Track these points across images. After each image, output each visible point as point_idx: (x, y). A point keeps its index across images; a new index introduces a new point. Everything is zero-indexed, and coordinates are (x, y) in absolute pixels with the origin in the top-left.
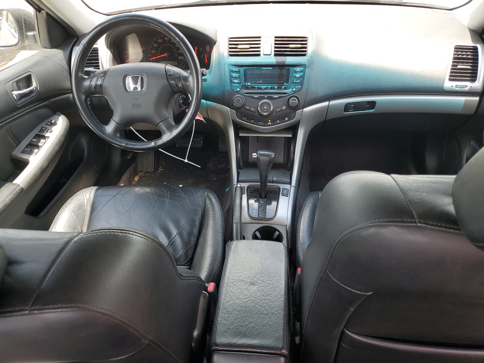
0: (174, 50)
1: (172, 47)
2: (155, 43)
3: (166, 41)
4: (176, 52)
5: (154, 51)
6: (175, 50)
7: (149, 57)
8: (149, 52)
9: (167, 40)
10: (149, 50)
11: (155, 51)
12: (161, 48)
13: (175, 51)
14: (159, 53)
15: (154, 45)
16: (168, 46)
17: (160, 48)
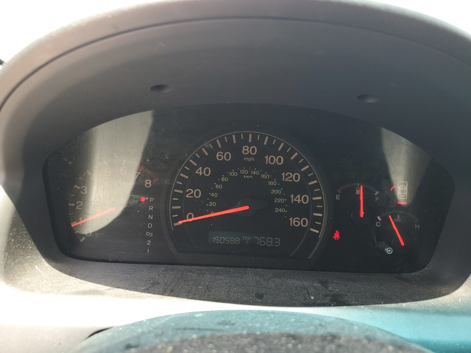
0: (273, 191)
1: (267, 180)
2: (203, 162)
3: (245, 159)
4: (282, 200)
5: (194, 193)
6: (278, 192)
7: (174, 212)
8: (175, 195)
9: (249, 155)
10: (177, 187)
11: (197, 193)
12: (224, 183)
13: (278, 196)
14: (213, 199)
15: (200, 171)
16: (253, 175)
17: (220, 183)
